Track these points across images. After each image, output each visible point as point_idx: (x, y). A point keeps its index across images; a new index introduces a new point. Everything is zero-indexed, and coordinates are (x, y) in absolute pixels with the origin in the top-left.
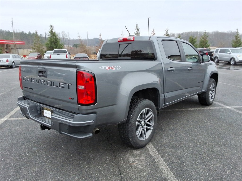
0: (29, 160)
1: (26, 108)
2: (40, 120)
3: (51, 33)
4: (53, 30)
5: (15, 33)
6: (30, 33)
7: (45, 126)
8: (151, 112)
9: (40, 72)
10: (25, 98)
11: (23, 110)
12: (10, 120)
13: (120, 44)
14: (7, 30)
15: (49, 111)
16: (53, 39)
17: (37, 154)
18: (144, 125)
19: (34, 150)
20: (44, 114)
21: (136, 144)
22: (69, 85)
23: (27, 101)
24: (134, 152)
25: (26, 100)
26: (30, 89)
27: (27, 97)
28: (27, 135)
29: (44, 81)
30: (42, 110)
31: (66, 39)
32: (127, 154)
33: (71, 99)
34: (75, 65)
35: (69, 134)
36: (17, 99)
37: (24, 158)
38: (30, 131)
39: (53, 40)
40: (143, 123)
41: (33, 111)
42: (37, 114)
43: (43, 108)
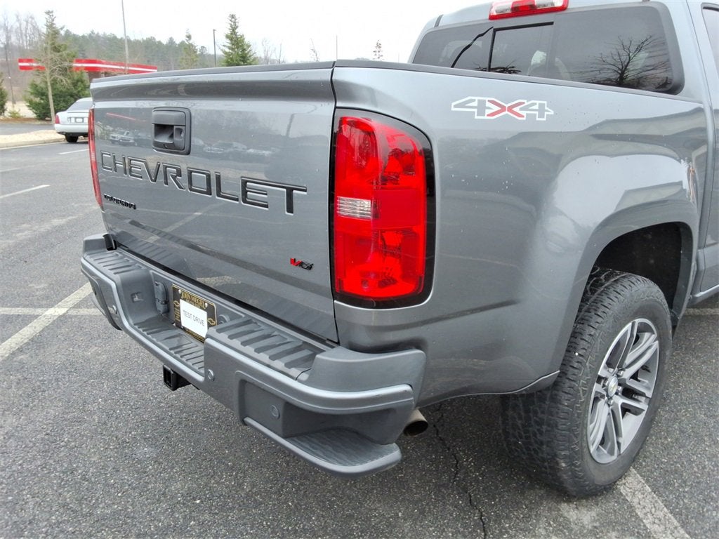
0: (115, 513)
1: (110, 287)
2: (159, 343)
3: (231, 40)
4: (236, 31)
5: (129, 41)
6: (171, 41)
7: (180, 374)
8: (654, 333)
9: (161, 128)
10: (111, 243)
11: (101, 291)
12: (76, 316)
13: (496, 30)
14: (108, 33)
15: (201, 308)
16: (238, 58)
17: (150, 482)
18: (616, 394)
19: (139, 461)
20: (180, 318)
21: (585, 481)
22: (290, 191)
23: (120, 255)
24: (566, 514)
25: (115, 252)
26: (126, 205)
27: (118, 240)
28: (123, 381)
29: (179, 173)
30: (171, 300)
31: (274, 60)
32: (538, 521)
33: (301, 264)
34: (324, 83)
35: (285, 437)
36: (82, 245)
37: (97, 500)
38: (139, 365)
39: (237, 60)
40: (612, 384)
41: (136, 299)
42: (152, 315)
43: (175, 290)
